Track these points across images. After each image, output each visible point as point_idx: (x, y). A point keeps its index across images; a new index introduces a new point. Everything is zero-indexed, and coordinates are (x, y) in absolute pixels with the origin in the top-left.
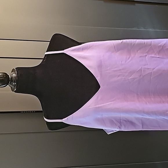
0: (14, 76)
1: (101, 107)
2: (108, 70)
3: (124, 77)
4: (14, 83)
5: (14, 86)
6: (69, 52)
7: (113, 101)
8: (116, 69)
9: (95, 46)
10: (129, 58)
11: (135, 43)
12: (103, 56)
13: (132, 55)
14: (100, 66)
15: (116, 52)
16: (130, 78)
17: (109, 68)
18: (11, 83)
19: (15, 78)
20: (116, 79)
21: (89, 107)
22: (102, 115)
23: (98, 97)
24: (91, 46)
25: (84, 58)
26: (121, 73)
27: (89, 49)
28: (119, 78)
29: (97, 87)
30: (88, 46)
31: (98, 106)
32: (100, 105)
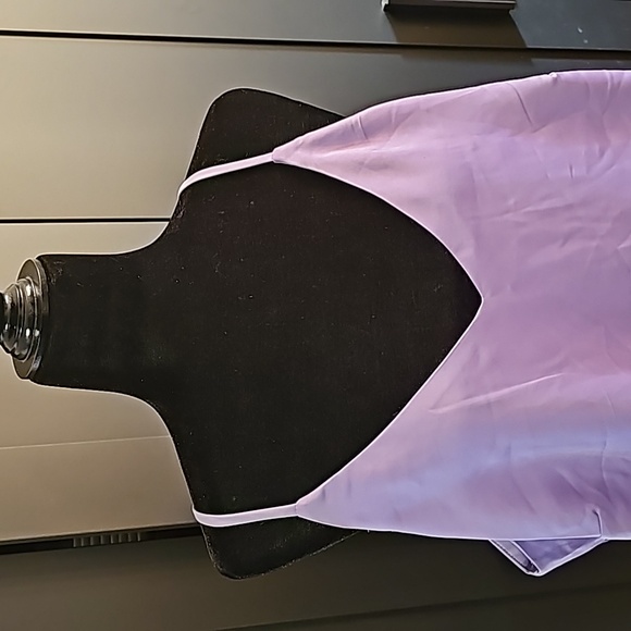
0: (29, 294)
1: (500, 402)
2: (507, 212)
3: (594, 244)
4: (28, 332)
5: (32, 345)
6: (299, 152)
7: (559, 368)
8: (545, 205)
9: (428, 111)
10: (602, 153)
11: (619, 83)
12: (475, 148)
13: (615, 140)
14: (467, 193)
15: (535, 131)
16: (622, 246)
17: (511, 202)
18: (11, 330)
19: (33, 304)
20: (555, 253)
21: (434, 408)
22: (509, 449)
23: (475, 354)
24: (409, 114)
25: (380, 166)
26: (576, 224)
27: (396, 127)
28: (573, 247)
29: (465, 300)
30: (394, 112)
31: (481, 399)
32: (493, 395)
